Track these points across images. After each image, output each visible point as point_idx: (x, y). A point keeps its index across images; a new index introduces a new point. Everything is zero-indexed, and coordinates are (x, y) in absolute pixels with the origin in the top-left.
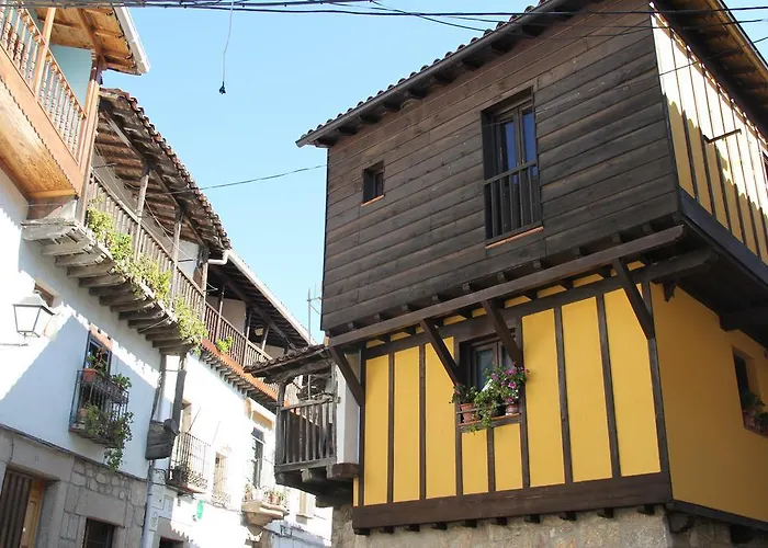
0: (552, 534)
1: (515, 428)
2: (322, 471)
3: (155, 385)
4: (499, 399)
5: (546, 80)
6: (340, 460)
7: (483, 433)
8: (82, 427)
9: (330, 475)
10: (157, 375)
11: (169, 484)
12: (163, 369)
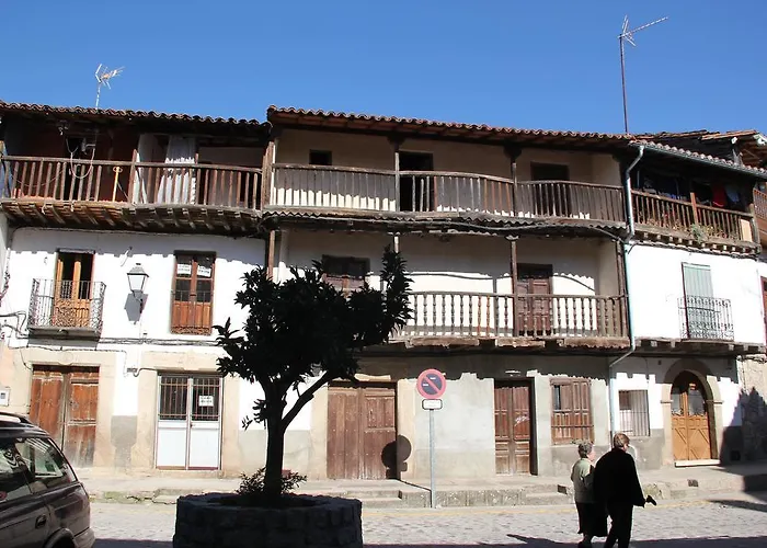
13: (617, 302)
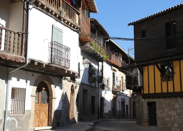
0: (179, 99)
1: (172, 81)
2: (136, 87)
3: (97, 69)
4: (169, 77)
5: (178, 19)
6: (139, 86)
7: (166, 82)
8: (91, 80)
9: (137, 88)
10: (98, 66)
11: (101, 88)
12: (98, 65)
13: (21, 36)
